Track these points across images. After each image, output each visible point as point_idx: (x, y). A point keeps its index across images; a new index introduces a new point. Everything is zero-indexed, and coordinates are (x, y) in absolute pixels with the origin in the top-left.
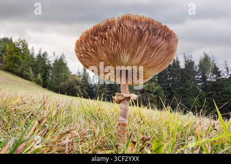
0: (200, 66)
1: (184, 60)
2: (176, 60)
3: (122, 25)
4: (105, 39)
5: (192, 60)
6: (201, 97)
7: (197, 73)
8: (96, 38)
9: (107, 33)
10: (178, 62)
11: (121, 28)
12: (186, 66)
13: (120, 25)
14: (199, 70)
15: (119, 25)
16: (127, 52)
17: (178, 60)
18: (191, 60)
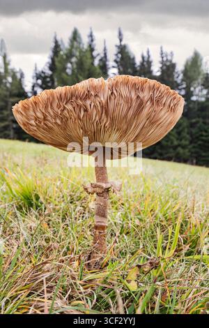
0: (185, 72)
1: (160, 59)
2: (146, 59)
3: (115, 91)
4: (86, 110)
5: (174, 61)
6: (181, 128)
7: (178, 85)
8: (69, 107)
9: (88, 102)
10: (149, 63)
11: (113, 98)
12: (163, 71)
13: (112, 93)
14: (183, 80)
15: (110, 93)
16: (118, 130)
17: (150, 59)
18: (171, 61)
